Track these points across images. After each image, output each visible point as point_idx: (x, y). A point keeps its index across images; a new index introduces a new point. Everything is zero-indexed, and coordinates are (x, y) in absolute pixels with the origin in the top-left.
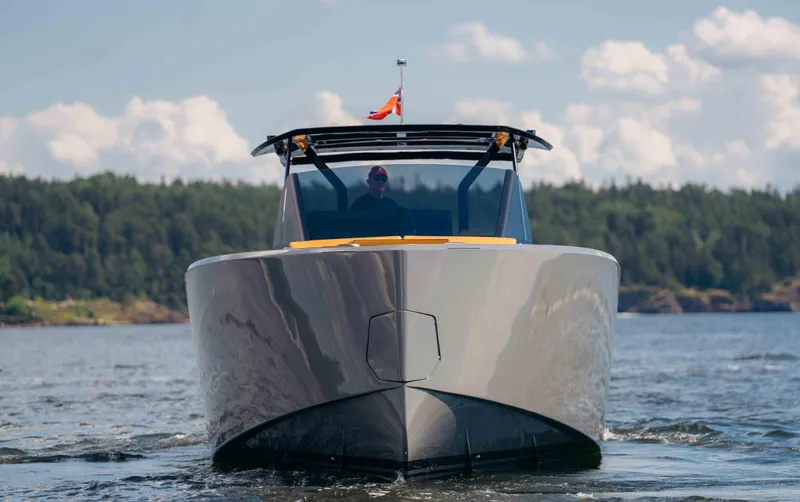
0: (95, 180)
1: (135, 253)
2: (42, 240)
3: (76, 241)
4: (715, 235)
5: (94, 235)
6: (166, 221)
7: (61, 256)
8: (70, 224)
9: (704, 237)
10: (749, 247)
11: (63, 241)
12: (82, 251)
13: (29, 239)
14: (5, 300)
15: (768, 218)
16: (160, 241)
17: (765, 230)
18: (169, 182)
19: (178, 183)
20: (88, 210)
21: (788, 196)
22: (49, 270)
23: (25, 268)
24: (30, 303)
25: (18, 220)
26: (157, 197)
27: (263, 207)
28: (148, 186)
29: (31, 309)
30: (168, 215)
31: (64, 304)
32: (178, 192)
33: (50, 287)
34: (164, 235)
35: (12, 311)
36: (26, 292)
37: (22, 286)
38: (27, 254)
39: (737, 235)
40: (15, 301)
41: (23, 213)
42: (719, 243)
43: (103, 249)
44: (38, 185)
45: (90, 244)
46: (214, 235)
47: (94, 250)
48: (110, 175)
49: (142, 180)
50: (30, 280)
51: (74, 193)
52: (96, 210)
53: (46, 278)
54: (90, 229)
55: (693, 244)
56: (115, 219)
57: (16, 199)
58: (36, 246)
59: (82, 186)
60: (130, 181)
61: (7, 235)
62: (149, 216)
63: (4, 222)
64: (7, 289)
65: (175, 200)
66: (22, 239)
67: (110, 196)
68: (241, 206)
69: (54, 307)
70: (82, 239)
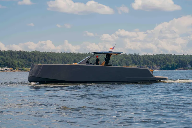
0: (34, 52)
1: (39, 62)
2: (27, 60)
4: (118, 60)
5: (34, 59)
7: (29, 62)
8: (31, 58)
9: (117, 60)
10: (123, 62)
11: (30, 60)
12: (32, 61)
14: (22, 68)
15: (125, 58)
16: (43, 60)
17: (125, 59)
18: (44, 52)
19: (45, 52)
21: (128, 55)
22: (28, 64)
23: (24, 64)
24: (25, 68)
25: (24, 57)
26: (42, 54)
27: (57, 56)
29: (25, 69)
30: (44, 57)
32: (45, 53)
34: (43, 59)
35: (23, 69)
38: (25, 62)
39: (121, 60)
40: (23, 68)
41: (24, 56)
42: (119, 61)
43: (35, 61)
44: (26, 52)
45: (33, 61)
46: (50, 59)
47: (34, 61)
48: (36, 51)
49: (40, 52)
50: (25, 65)
51: (31, 54)
52: (34, 56)
54: (33, 59)
55: (115, 61)
56: (37, 57)
58: (26, 61)
59: (32, 52)
60: (39, 52)
61: (22, 59)
62: (41, 57)
63: (22, 57)
64: (22, 66)
65: (45, 55)
66: (24, 60)
67: (36, 54)
68: (54, 56)
69: (28, 69)
70: (32, 60)
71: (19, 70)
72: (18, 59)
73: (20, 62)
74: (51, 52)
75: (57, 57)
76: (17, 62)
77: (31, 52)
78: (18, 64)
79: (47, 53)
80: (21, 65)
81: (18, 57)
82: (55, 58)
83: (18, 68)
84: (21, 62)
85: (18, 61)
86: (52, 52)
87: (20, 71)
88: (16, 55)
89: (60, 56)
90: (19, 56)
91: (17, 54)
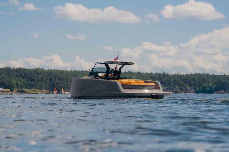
0: (37, 69)
1: (43, 82)
3: (34, 80)
5: (36, 78)
6: (49, 76)
7: (31, 82)
8: (32, 77)
11: (31, 79)
12: (34, 81)
13: (25, 79)
14: (21, 89)
15: (151, 78)
16: (48, 80)
18: (49, 69)
19: (51, 70)
20: (36, 74)
21: (155, 74)
22: (29, 84)
23: (24, 84)
24: (25, 90)
25: (24, 76)
26: (47, 72)
28: (46, 70)
29: (25, 91)
30: (49, 75)
31: (31, 90)
33: (29, 87)
35: (22, 91)
36: (25, 88)
37: (24, 87)
38: (25, 81)
40: (23, 89)
41: (24, 74)
43: (38, 81)
44: (27, 70)
45: (36, 80)
46: (57, 78)
47: (36, 81)
49: (45, 69)
50: (25, 86)
53: (28, 86)
54: (36, 77)
56: (40, 76)
57: (23, 72)
58: (27, 80)
60: (43, 69)
61: (22, 78)
62: (46, 75)
63: (21, 76)
64: (22, 87)
65: (50, 73)
66: (24, 79)
67: (39, 72)
68: (62, 74)
69: (29, 90)
70: (34, 79)
71: (17, 91)
72: (16, 78)
73: (18, 81)
74: (58, 70)
75: (65, 75)
76: (15, 82)
77: (33, 70)
78: (17, 84)
79: (53, 70)
80: (20, 86)
81: (16, 76)
82: (63, 77)
83: (17, 89)
84: (20, 81)
85: (16, 80)
86: (60, 70)
87: (19, 93)
88: (14, 73)
89: (69, 75)
90: (18, 75)
91: (16, 71)
